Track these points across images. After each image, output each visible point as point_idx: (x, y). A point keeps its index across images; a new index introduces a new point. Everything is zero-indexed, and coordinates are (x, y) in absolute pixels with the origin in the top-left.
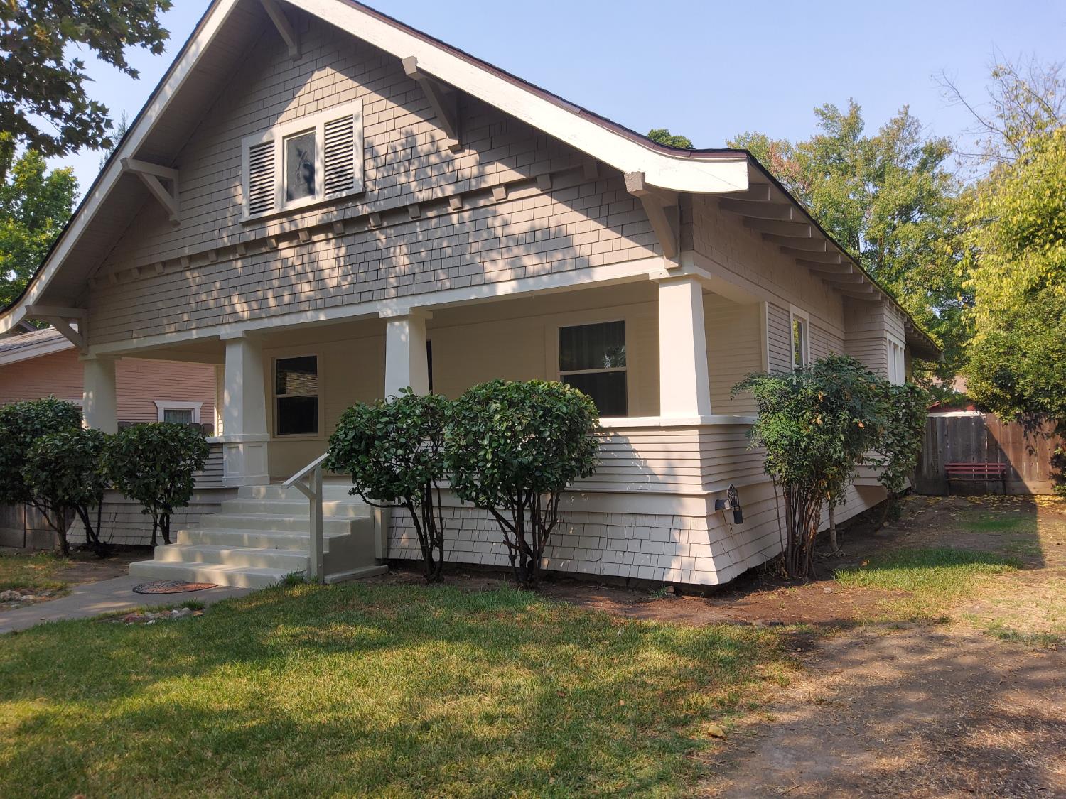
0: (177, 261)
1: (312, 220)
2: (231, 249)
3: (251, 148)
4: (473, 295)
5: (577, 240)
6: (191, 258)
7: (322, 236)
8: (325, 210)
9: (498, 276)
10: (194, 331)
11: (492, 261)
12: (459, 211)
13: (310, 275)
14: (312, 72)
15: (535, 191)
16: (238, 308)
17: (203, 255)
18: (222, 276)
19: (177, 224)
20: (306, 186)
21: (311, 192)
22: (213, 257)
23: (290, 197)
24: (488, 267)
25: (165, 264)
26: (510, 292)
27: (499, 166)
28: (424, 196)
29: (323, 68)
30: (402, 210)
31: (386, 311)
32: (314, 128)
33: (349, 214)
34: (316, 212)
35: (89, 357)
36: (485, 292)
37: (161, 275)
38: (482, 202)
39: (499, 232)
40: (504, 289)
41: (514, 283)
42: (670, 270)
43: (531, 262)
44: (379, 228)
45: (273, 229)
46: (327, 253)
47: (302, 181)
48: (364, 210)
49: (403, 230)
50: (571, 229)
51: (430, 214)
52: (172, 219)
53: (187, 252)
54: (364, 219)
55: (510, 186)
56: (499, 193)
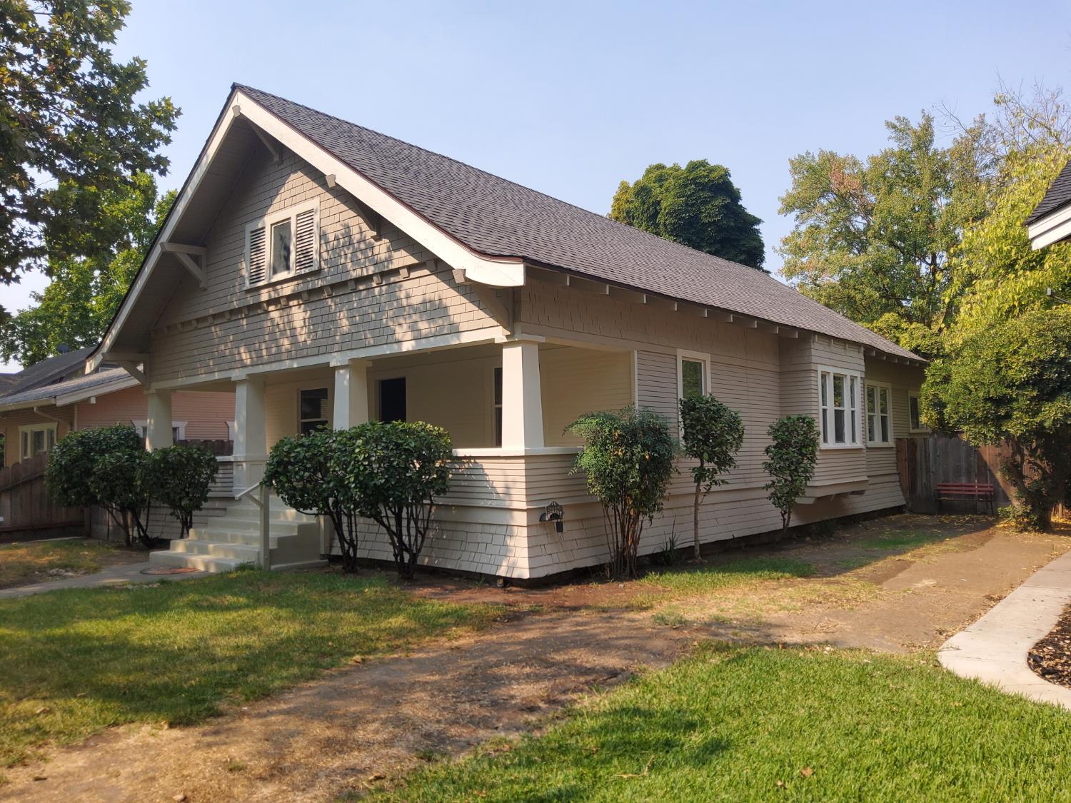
0: (204, 319)
1: (287, 290)
2: (239, 310)
3: (252, 232)
4: (387, 350)
5: (451, 311)
6: (214, 316)
7: (295, 302)
8: (296, 282)
9: (403, 337)
10: (216, 374)
11: (400, 324)
12: (380, 285)
13: (288, 332)
14: (289, 175)
15: (426, 272)
16: (244, 356)
17: (221, 315)
18: (234, 331)
19: (205, 290)
20: (285, 263)
21: (288, 268)
22: (227, 316)
23: (275, 272)
24: (398, 329)
25: (198, 320)
26: (411, 349)
27: (403, 253)
28: (354, 274)
29: (295, 172)
30: (344, 284)
31: (335, 360)
32: (289, 218)
33: (310, 286)
34: (290, 284)
35: (150, 392)
36: (394, 349)
37: (196, 329)
38: (392, 279)
39: (404, 302)
40: (407, 346)
41: (413, 342)
42: (507, 336)
43: (423, 326)
44: (331, 297)
45: (264, 296)
46: (299, 315)
47: (283, 259)
48: (319, 283)
49: (345, 299)
50: (448, 302)
51: (361, 287)
52: (202, 285)
53: (211, 312)
54: (321, 289)
55: (411, 268)
56: (404, 272)
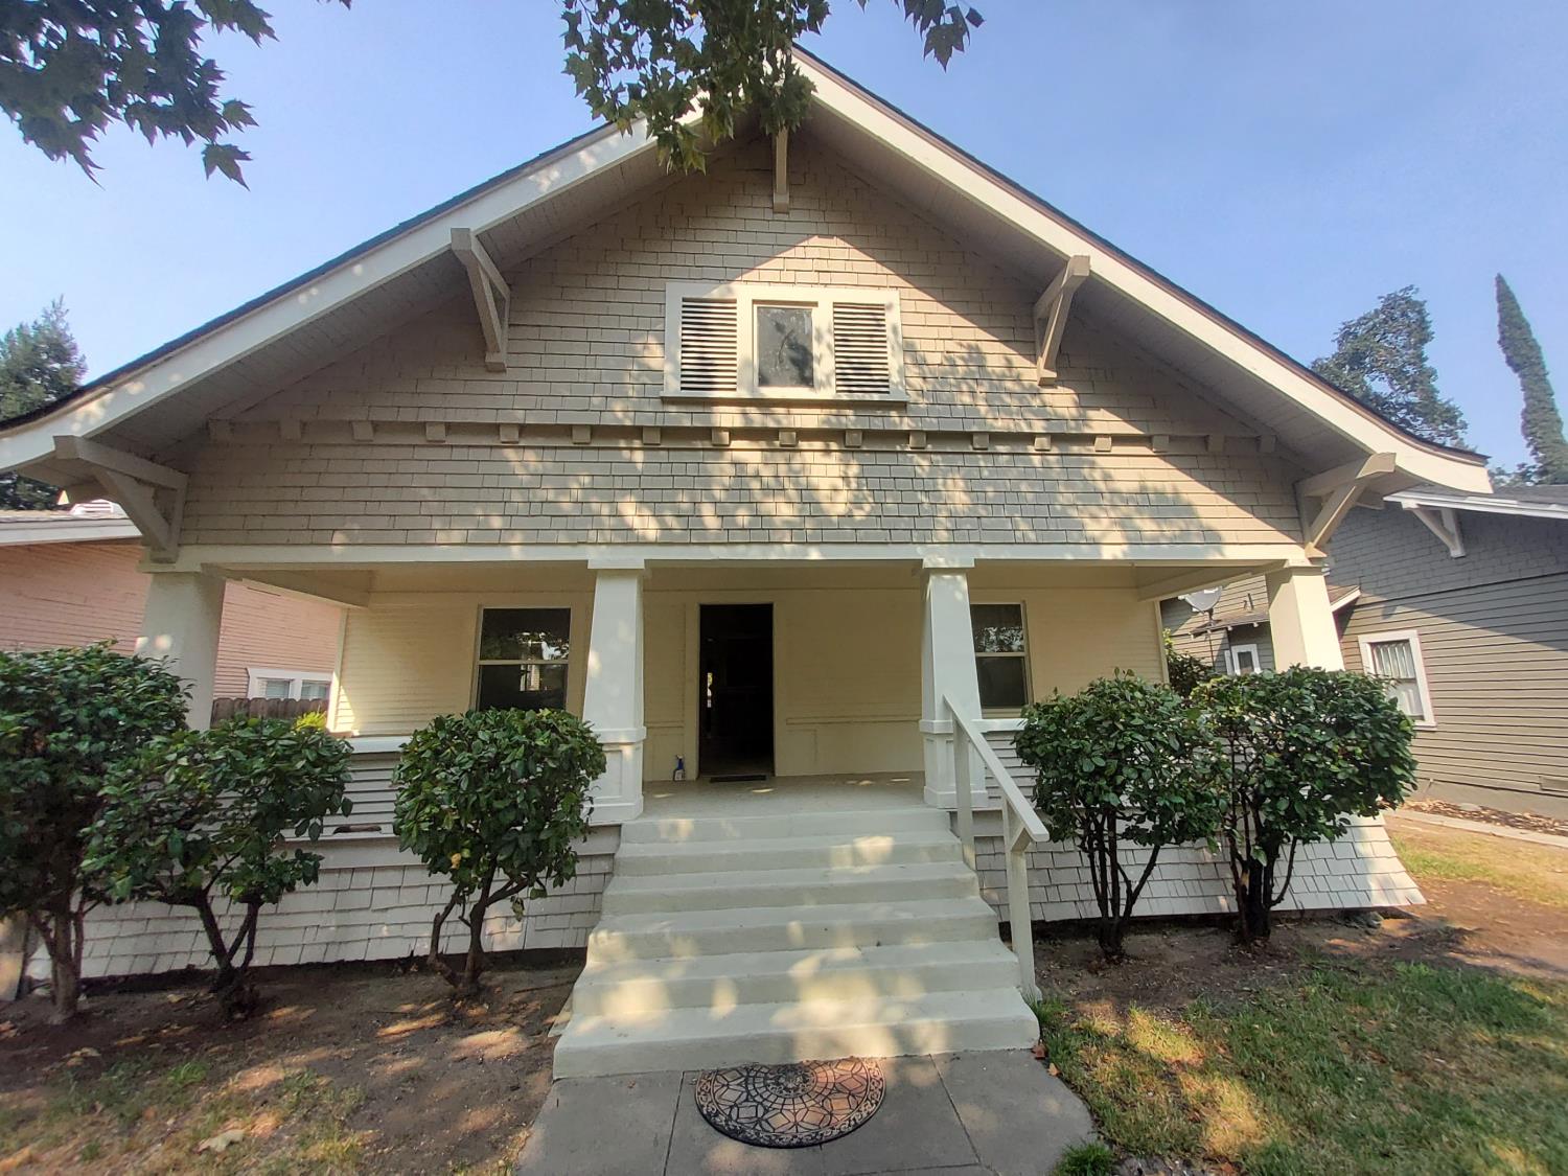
0: (494, 429)
1: (811, 419)
2: (636, 432)
3: (684, 300)
4: (1068, 554)
5: (1201, 511)
6: (524, 429)
7: (818, 445)
8: (834, 411)
9: (1104, 536)
10: (515, 549)
11: (1094, 517)
12: (1043, 452)
13: (793, 494)
14: (810, 236)
15: (1144, 450)
16: (636, 523)
17: (567, 430)
18: (597, 469)
19: (500, 369)
20: (795, 372)
21: (807, 380)
22: (585, 437)
23: (764, 381)
24: (1090, 524)
25: (450, 428)
26: (1120, 556)
27: (1103, 414)
28: (1000, 425)
29: (830, 236)
30: (968, 437)
31: (933, 558)
32: (815, 304)
33: (877, 424)
34: (818, 411)
36: (1085, 553)
37: (438, 444)
38: (1075, 449)
39: (1102, 486)
40: (1108, 553)
41: (1125, 547)
42: (1311, 560)
43: (1147, 526)
44: (920, 451)
45: (727, 418)
46: (825, 470)
47: (788, 365)
48: (906, 424)
49: (959, 460)
50: (1194, 499)
51: (1001, 448)
52: (491, 358)
53: (519, 417)
54: (904, 436)
55: (1118, 439)
56: (1102, 444)
